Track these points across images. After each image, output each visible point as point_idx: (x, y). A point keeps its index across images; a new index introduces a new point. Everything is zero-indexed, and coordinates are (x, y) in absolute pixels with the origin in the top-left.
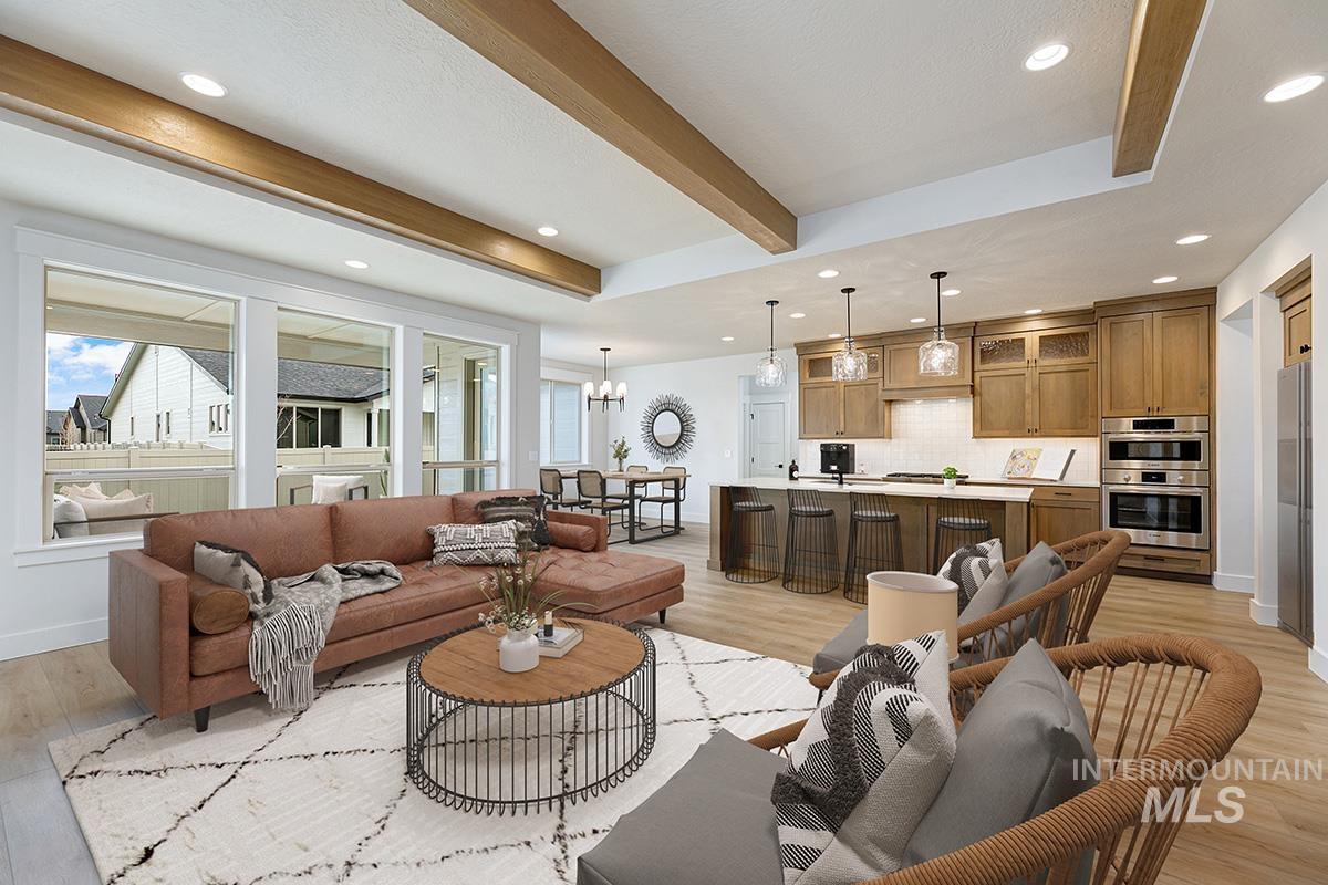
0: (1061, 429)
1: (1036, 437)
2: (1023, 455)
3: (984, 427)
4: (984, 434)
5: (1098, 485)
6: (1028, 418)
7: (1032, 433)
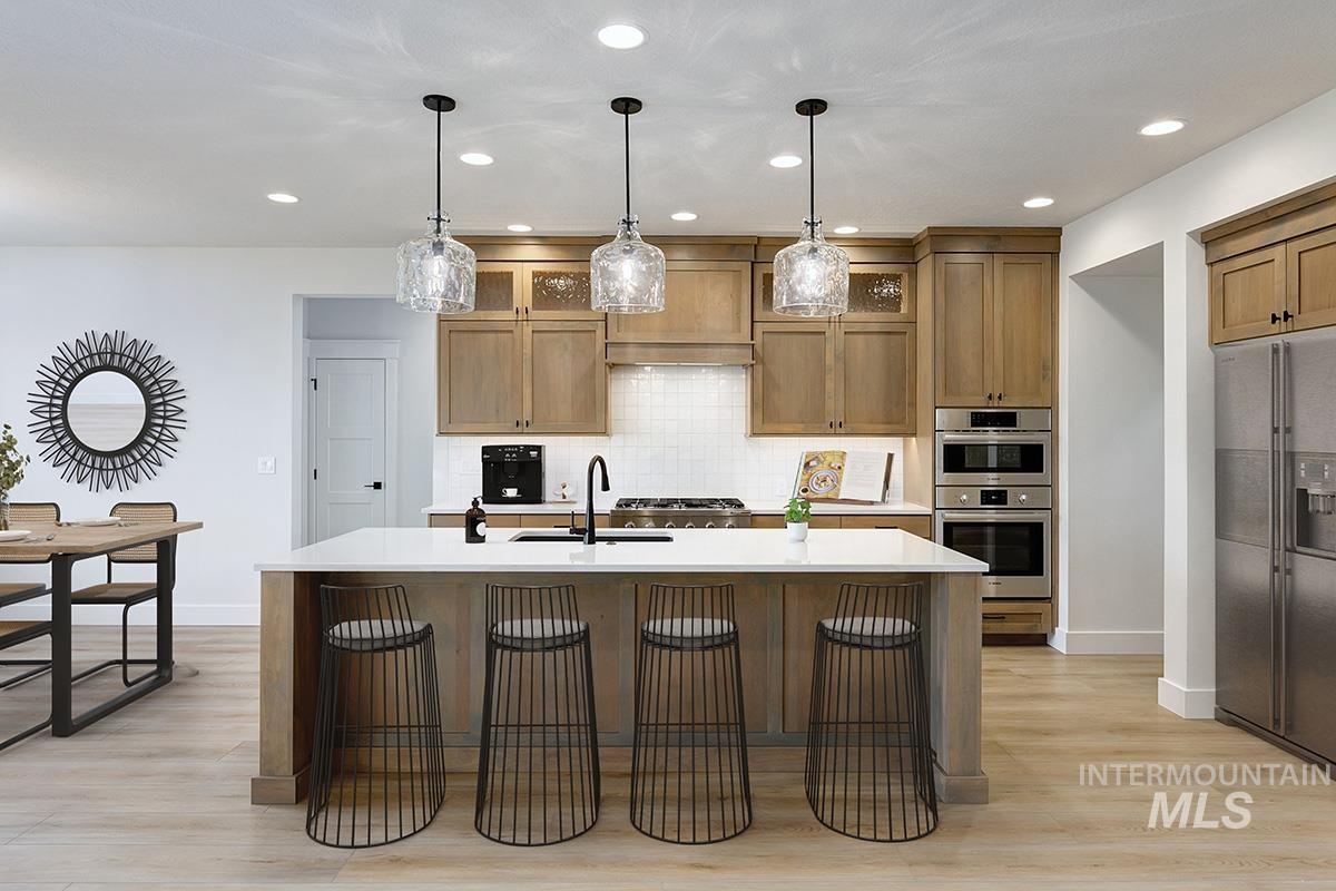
0: (871, 422)
1: (840, 435)
2: (819, 461)
3: (767, 418)
4: (767, 428)
5: (929, 511)
6: (830, 404)
7: (836, 428)
